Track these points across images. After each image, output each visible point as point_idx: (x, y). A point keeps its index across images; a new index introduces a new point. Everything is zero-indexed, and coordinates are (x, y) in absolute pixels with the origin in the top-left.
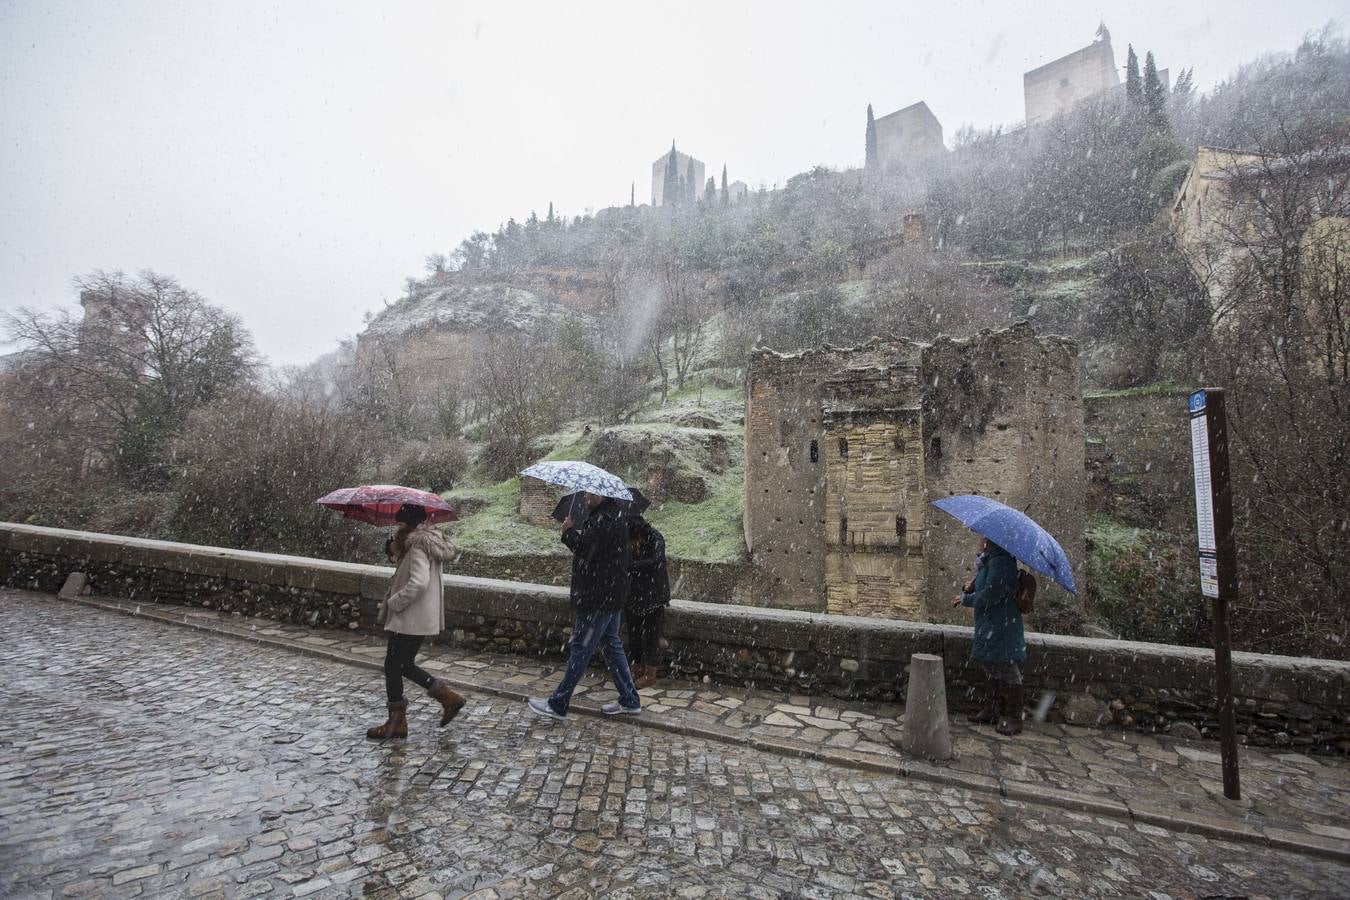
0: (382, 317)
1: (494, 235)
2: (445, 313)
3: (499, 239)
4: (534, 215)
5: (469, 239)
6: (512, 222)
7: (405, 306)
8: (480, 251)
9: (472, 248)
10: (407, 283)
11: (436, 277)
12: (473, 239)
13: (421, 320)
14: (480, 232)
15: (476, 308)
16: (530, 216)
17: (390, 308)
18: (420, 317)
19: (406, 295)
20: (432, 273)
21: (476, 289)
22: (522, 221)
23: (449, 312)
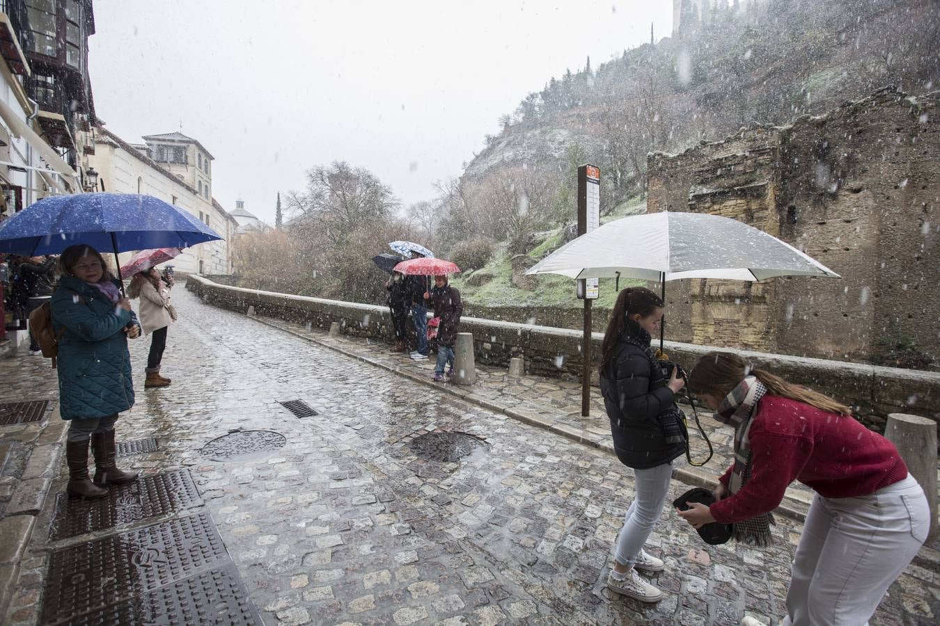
0: (473, 164)
1: (540, 93)
2: (509, 154)
3: (545, 95)
4: (568, 71)
5: (524, 99)
6: (553, 80)
7: (485, 154)
8: (532, 106)
9: (527, 107)
10: (486, 139)
11: (505, 130)
12: (527, 99)
13: (495, 162)
14: (532, 92)
15: (530, 148)
16: (566, 73)
17: (477, 157)
18: (494, 160)
19: (486, 147)
20: (503, 129)
21: (529, 135)
22: (559, 77)
23: (511, 153)
